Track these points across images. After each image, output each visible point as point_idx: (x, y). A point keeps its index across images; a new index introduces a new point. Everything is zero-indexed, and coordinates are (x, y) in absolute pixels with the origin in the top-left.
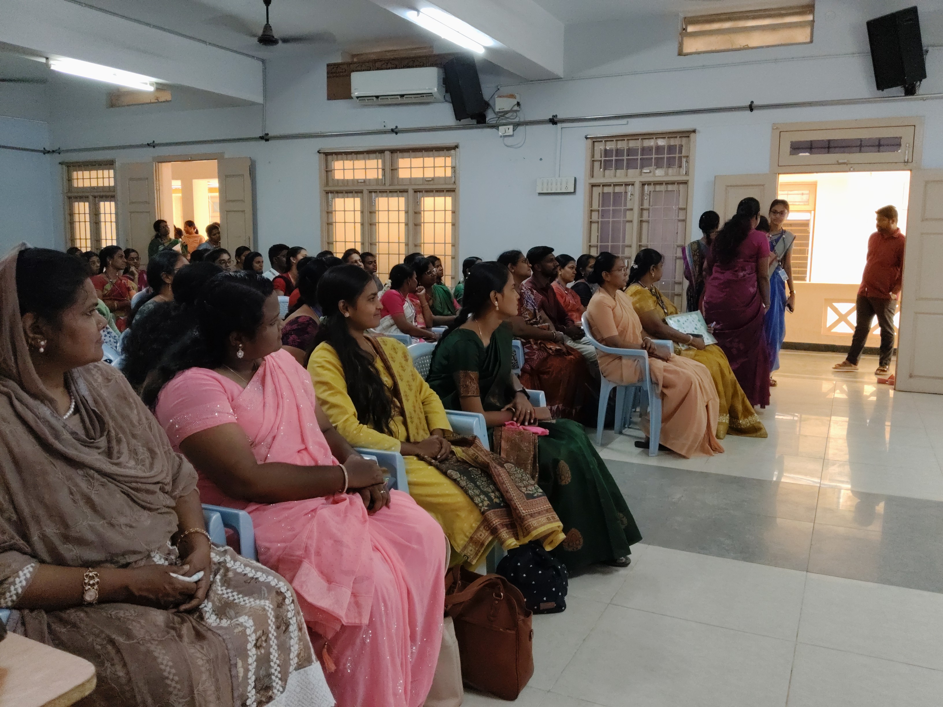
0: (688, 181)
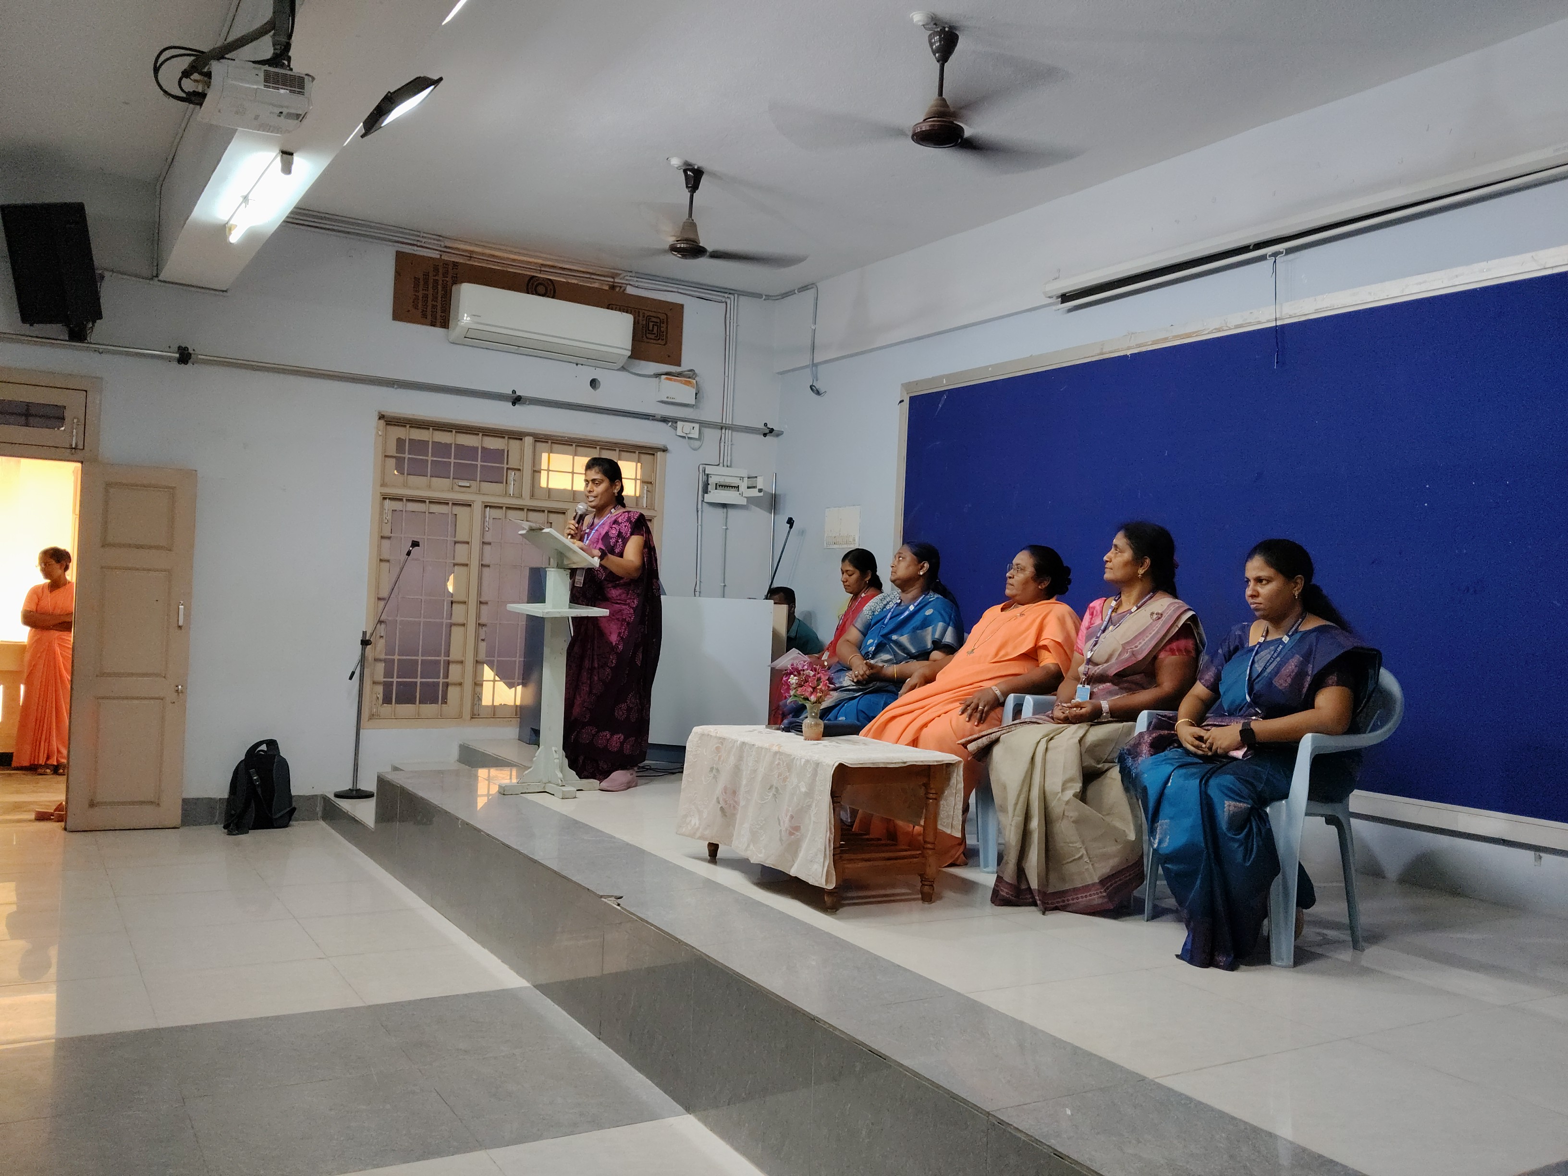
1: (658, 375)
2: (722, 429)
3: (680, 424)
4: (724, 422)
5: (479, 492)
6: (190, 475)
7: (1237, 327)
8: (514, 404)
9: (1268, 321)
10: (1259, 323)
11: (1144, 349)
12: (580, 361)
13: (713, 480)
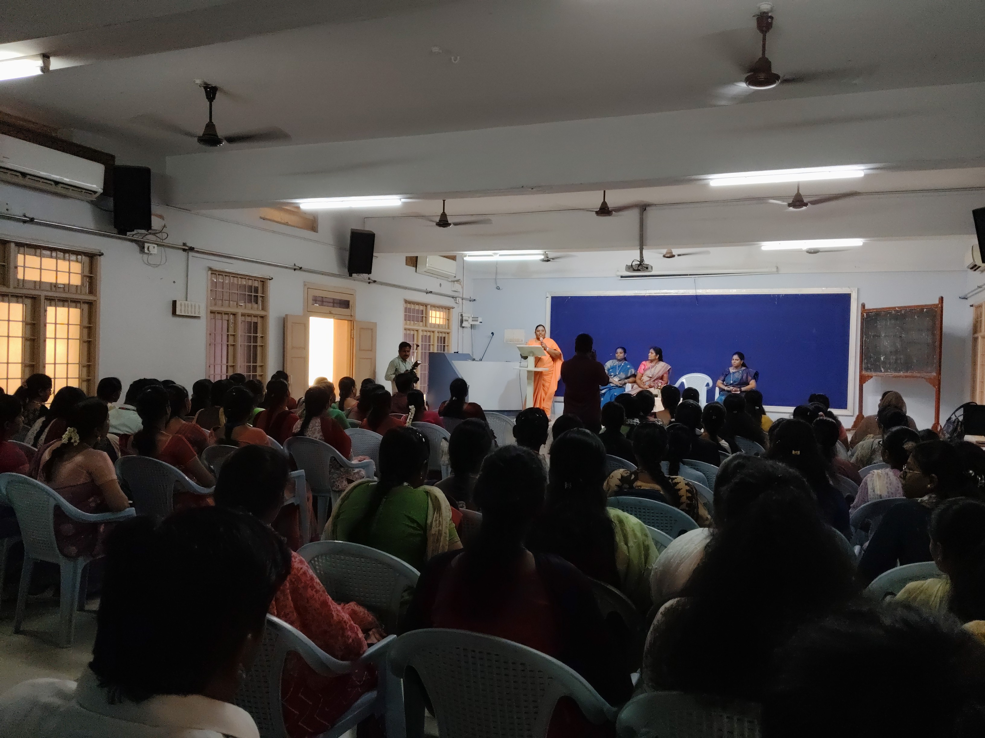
0: (266, 316)
1: (452, 281)
2: (463, 299)
3: (457, 299)
4: (464, 297)
5: (419, 325)
6: (375, 324)
7: (682, 293)
8: (427, 293)
9: (692, 293)
10: (689, 293)
11: (651, 295)
12: (438, 277)
13: (464, 318)
